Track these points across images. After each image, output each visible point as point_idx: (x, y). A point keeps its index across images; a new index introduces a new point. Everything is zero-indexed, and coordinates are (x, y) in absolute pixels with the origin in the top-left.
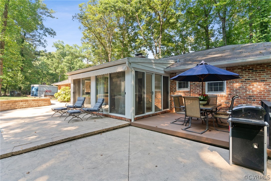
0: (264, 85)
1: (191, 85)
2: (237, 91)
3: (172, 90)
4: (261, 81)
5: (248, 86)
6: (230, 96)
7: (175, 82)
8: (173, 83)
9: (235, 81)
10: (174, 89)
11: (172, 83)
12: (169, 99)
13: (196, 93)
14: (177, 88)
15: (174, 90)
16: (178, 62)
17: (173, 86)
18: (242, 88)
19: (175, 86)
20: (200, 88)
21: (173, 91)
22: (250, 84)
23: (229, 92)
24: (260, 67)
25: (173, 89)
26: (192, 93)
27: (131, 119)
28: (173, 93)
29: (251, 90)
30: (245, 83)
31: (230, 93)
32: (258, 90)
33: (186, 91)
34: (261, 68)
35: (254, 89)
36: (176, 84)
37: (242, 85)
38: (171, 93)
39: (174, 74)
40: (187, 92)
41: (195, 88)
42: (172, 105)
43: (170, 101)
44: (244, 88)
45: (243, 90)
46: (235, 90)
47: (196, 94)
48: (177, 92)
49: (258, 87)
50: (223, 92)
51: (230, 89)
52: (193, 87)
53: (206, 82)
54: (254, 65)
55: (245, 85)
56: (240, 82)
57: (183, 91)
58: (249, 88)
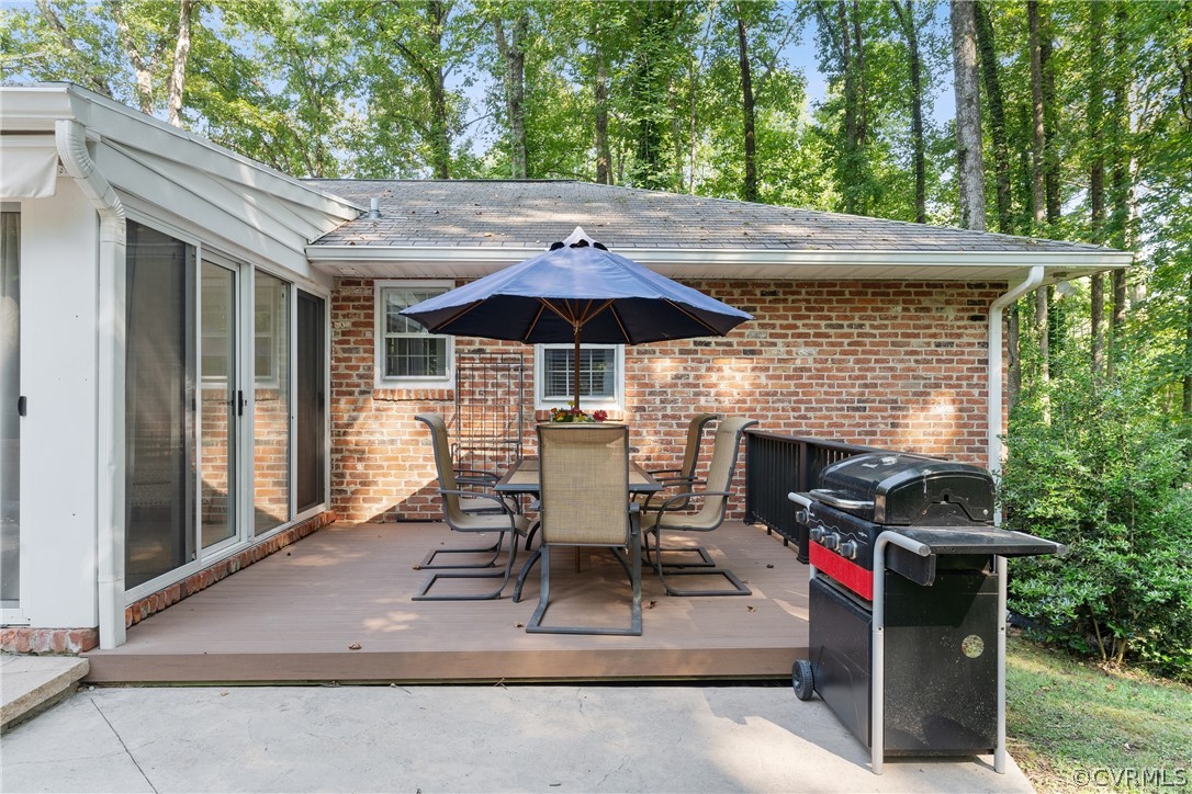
0: (754, 369)
1: (464, 358)
2: (665, 392)
3: (348, 385)
4: (745, 352)
5: (703, 372)
6: (641, 416)
7: (368, 335)
8: (352, 339)
9: (657, 349)
10: (360, 377)
11: (348, 342)
12: (328, 444)
13: (490, 403)
14: (378, 371)
15: (358, 386)
16: (373, 216)
17: (349, 359)
18: (683, 381)
19: (364, 359)
20: (509, 377)
21: (351, 393)
22: (711, 364)
23: (635, 399)
24: (743, 293)
25: (355, 380)
26: (466, 403)
27: (97, 629)
28: (355, 402)
29: (713, 391)
30: (693, 360)
31: (641, 401)
32: (735, 392)
33: (433, 392)
34: (745, 298)
35: (723, 387)
36: (373, 352)
37: (685, 368)
38: (337, 401)
39: (358, 284)
40: (441, 397)
41: (485, 377)
42: (348, 478)
43: (332, 451)
44: (691, 380)
45: (686, 390)
46: (658, 389)
47: (488, 408)
48: (382, 396)
49: (734, 377)
50: (611, 398)
51: (639, 385)
52: (473, 369)
53: (537, 346)
54: (724, 286)
55: (693, 369)
56: (677, 355)
57: (416, 392)
58: (707, 381)
